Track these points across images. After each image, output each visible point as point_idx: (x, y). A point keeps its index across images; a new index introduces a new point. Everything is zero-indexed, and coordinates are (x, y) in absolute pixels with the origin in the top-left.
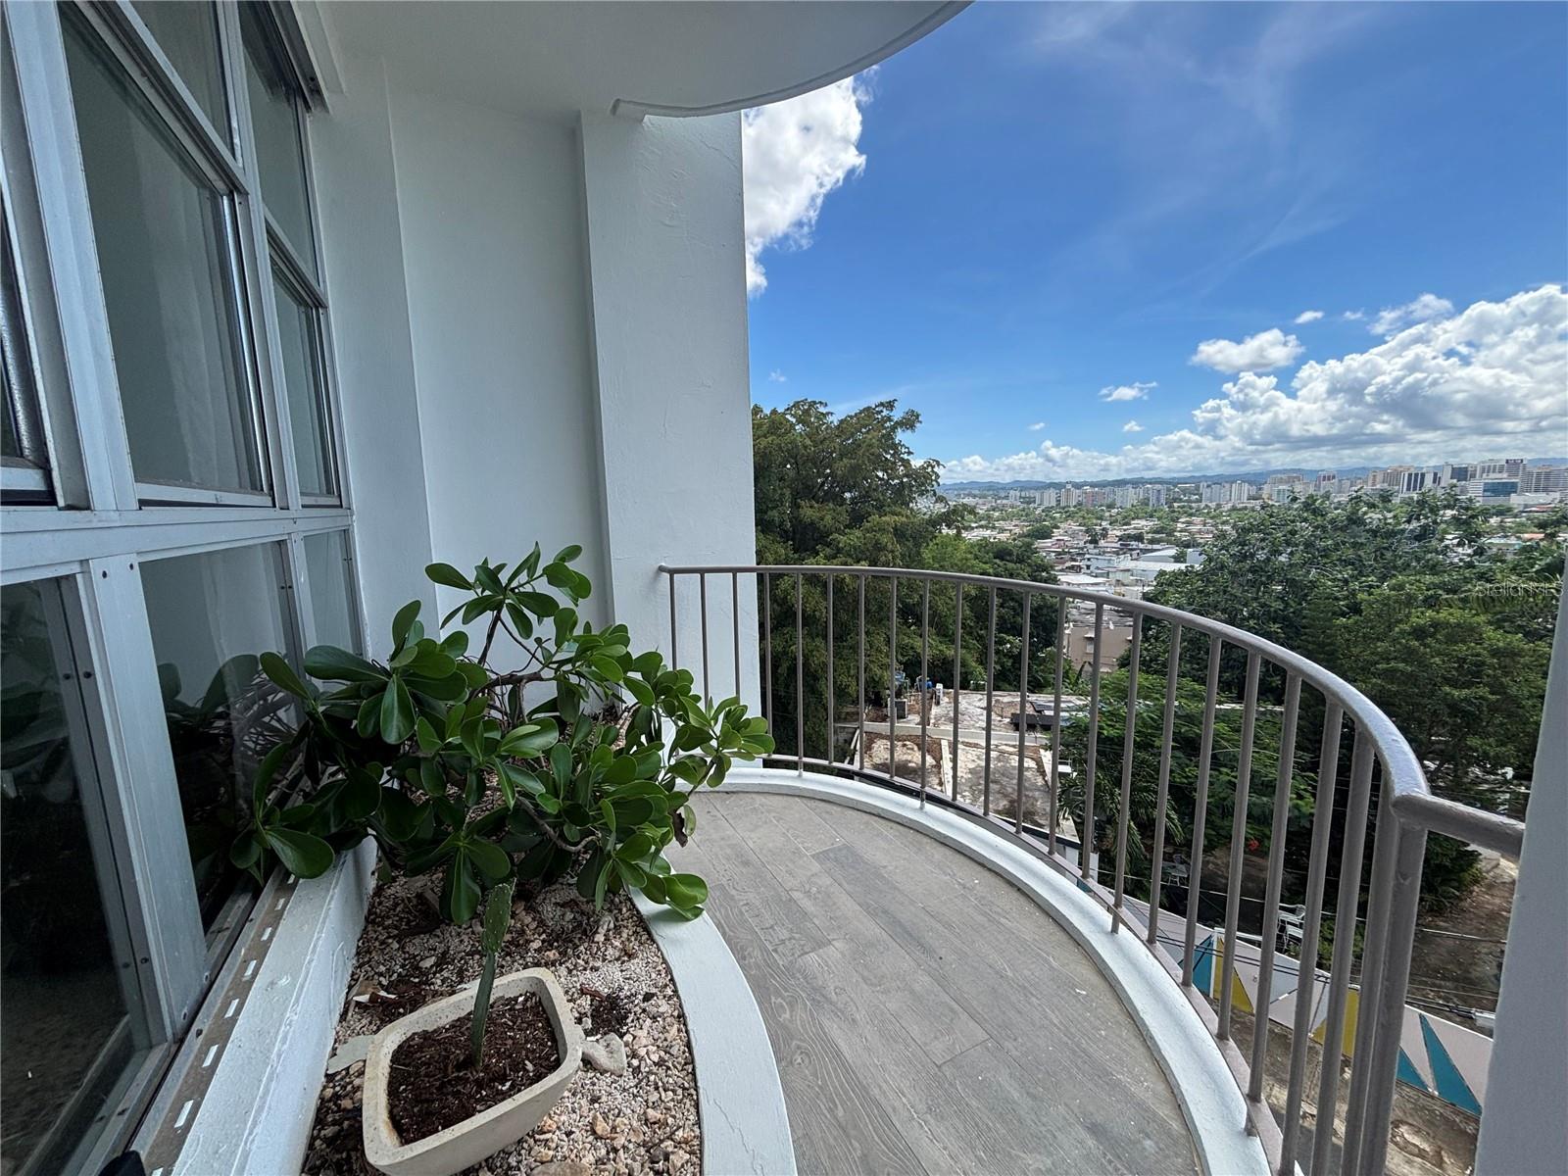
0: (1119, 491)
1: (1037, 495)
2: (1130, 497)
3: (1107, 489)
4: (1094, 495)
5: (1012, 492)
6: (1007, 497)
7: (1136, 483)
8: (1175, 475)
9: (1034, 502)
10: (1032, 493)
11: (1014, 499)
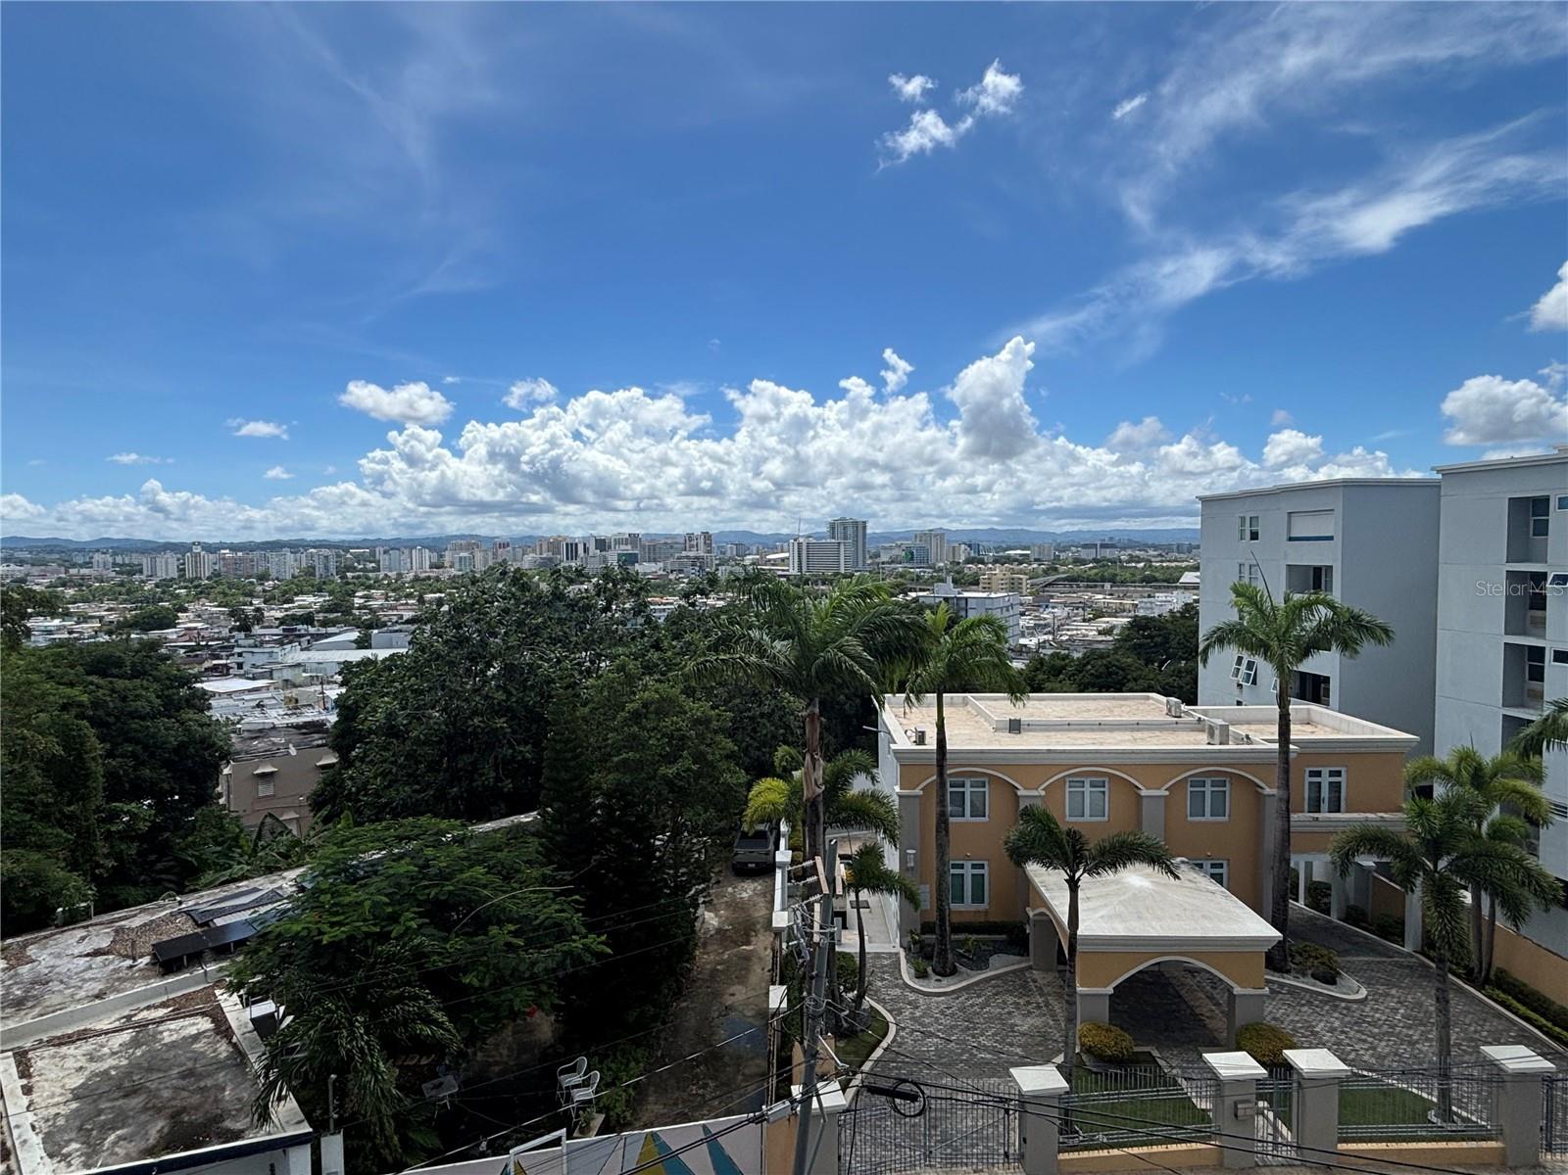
0: (273, 557)
1: (145, 562)
2: (290, 565)
3: (257, 554)
4: (236, 562)
5: (97, 557)
6: (88, 564)
7: (295, 547)
8: (343, 537)
9: (141, 572)
10: (135, 559)
11: (102, 566)
